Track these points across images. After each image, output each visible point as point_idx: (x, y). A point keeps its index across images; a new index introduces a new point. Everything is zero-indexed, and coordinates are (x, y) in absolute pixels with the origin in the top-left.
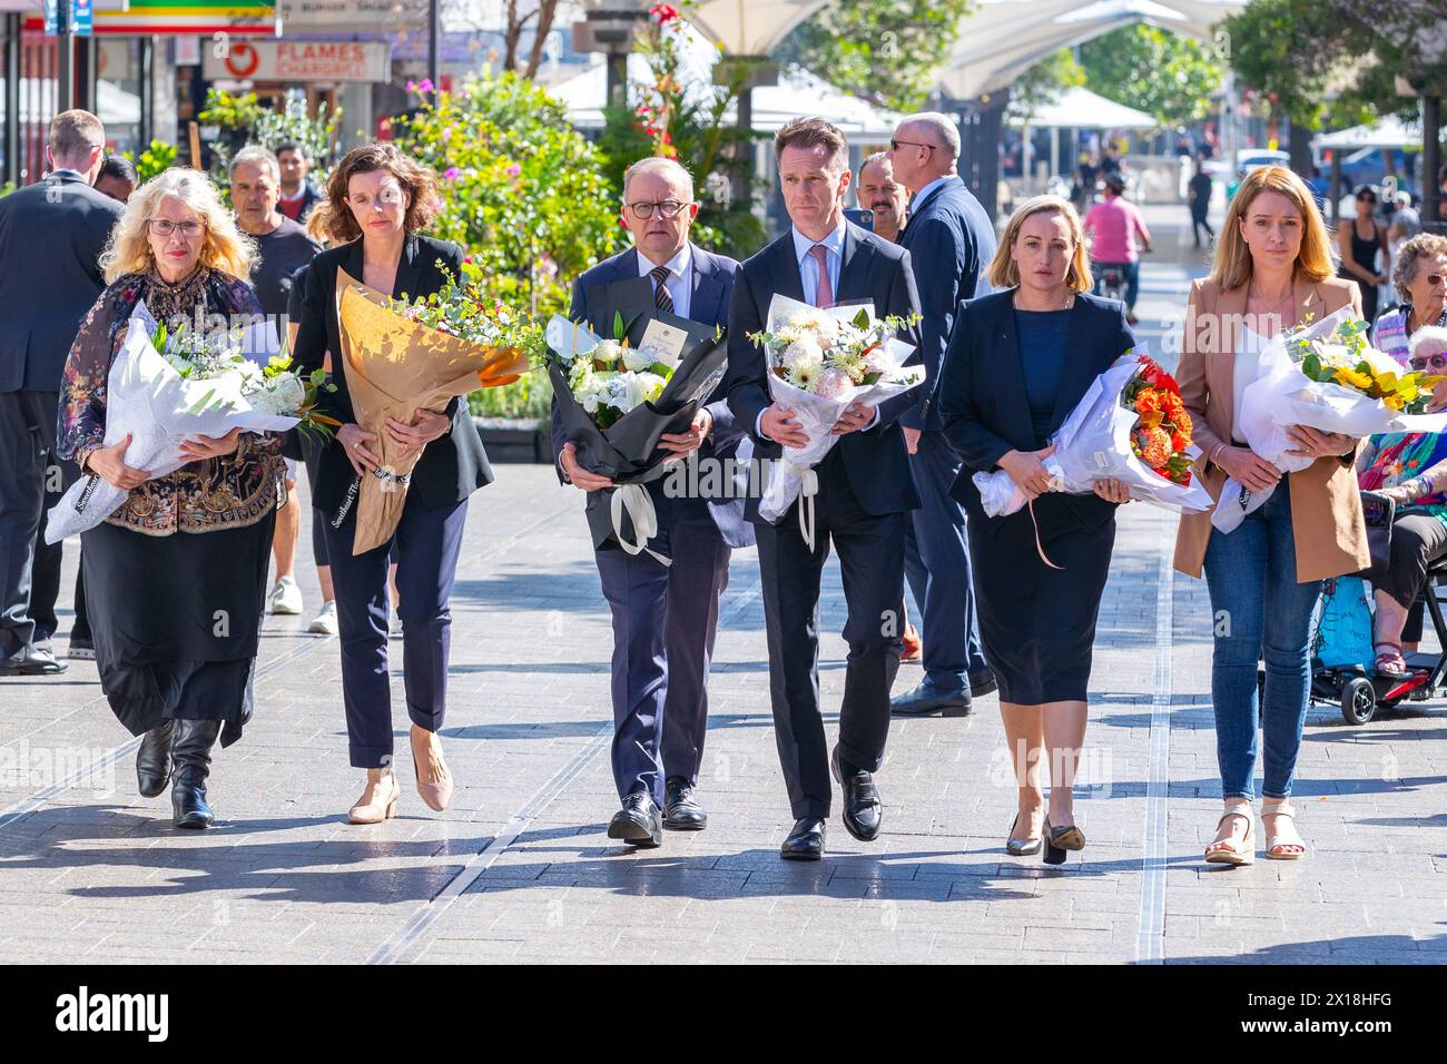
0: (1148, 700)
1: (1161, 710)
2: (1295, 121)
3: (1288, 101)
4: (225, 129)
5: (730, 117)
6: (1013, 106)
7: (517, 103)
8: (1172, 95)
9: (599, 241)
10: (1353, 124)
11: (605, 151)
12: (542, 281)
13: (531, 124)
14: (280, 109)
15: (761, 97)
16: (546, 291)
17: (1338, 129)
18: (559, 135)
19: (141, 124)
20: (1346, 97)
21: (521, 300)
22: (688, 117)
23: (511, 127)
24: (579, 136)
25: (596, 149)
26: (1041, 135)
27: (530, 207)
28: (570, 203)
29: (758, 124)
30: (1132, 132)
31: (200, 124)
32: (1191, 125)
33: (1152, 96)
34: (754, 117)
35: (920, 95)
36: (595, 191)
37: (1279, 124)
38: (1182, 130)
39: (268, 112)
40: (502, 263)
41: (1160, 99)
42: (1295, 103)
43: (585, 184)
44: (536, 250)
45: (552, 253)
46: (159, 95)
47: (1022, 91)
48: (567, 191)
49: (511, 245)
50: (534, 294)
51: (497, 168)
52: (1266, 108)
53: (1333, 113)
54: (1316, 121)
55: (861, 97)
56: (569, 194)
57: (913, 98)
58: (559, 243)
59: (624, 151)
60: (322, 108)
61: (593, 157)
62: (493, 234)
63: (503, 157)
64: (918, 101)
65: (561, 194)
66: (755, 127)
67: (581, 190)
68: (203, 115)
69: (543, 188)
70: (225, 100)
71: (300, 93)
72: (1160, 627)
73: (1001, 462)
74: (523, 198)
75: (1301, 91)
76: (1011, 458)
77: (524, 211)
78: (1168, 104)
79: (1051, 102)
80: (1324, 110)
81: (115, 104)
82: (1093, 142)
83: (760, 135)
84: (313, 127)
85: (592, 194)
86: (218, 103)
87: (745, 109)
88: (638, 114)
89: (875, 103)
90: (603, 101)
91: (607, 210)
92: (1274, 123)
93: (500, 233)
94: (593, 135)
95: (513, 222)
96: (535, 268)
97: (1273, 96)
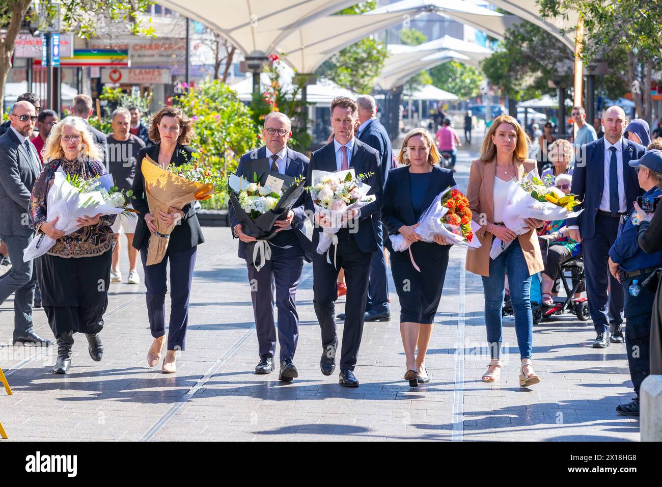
0: (457, 315)
1: (462, 319)
2: (511, 97)
3: (508, 90)
5: (299, 97)
6: (405, 92)
7: (219, 92)
8: (464, 88)
9: (250, 144)
10: (532, 98)
11: (252, 110)
12: (228, 158)
13: (224, 100)
14: (130, 94)
15: (310, 89)
16: (230, 162)
17: (527, 100)
18: (235, 104)
20: (530, 88)
21: (221, 166)
22: (283, 97)
23: (217, 101)
24: (242, 104)
25: (249, 109)
26: (415, 103)
27: (224, 131)
28: (239, 129)
29: (309, 99)
30: (449, 102)
31: (100, 100)
32: (472, 99)
33: (457, 87)
34: (308, 97)
35: (370, 88)
36: (248, 124)
37: (505, 98)
38: (468, 101)
39: (125, 95)
40: (214, 152)
41: (460, 89)
42: (510, 91)
43: (244, 122)
44: (226, 147)
45: (232, 148)
46: (84, 89)
47: (408, 86)
48: (238, 125)
49: (217, 145)
50: (226, 164)
51: (211, 116)
52: (499, 92)
53: (525, 94)
54: (519, 97)
55: (348, 89)
56: (239, 126)
57: (367, 89)
58: (235, 144)
59: (259, 109)
60: (146, 94)
61: (247, 112)
62: (210, 141)
63: (214, 112)
64: (369, 91)
65: (236, 126)
66: (308, 100)
67: (243, 124)
68: (101, 97)
69: (229, 123)
70: (109, 91)
71: (137, 88)
72: (461, 288)
73: (399, 230)
74: (221, 127)
75: (513, 86)
76: (404, 229)
77: (222, 132)
78: (463, 91)
79: (419, 90)
80: (522, 93)
81: (68, 92)
82: (435, 105)
83: (310, 103)
84: (142, 101)
85: (247, 126)
86: (107, 92)
87: (304, 94)
88: (264, 96)
89: (353, 91)
90: (251, 90)
91: (253, 132)
92: (503, 98)
93: (213, 141)
94: (247, 103)
95: (218, 136)
96: (226, 154)
97: (503, 88)
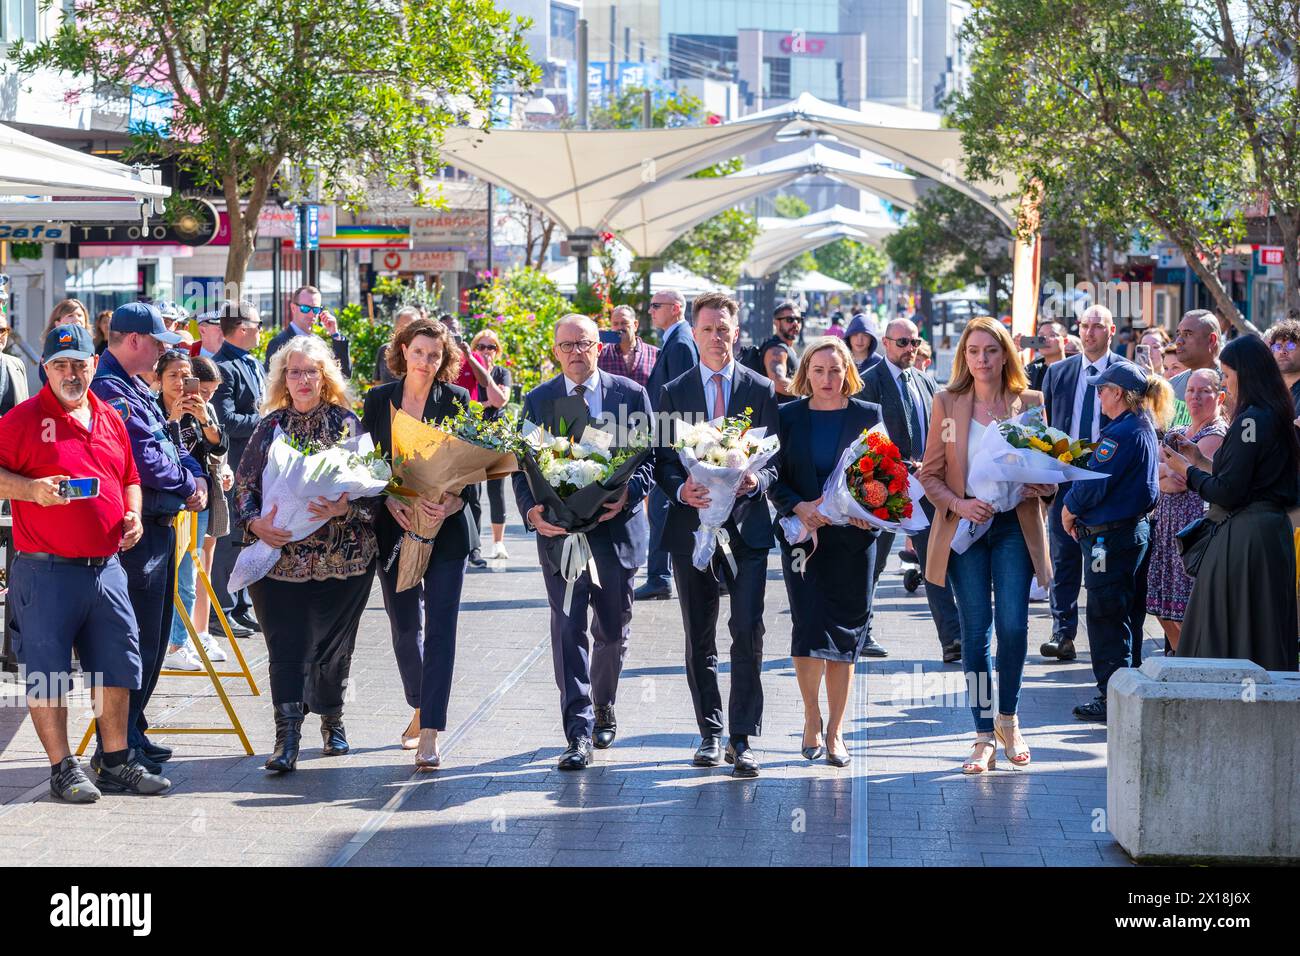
4: (385, 296)
5: (640, 288)
7: (533, 282)
11: (578, 304)
13: (540, 293)
14: (413, 286)
15: (655, 277)
18: (554, 298)
19: (342, 293)
22: (619, 289)
23: (530, 295)
24: (564, 299)
25: (574, 303)
27: (540, 335)
30: (841, 293)
31: (373, 294)
33: (851, 275)
39: (407, 288)
40: (526, 363)
46: (351, 279)
49: (531, 354)
51: (523, 316)
60: (434, 286)
62: (521, 350)
63: (526, 310)
68: (374, 290)
69: (546, 325)
70: (385, 282)
71: (422, 277)
73: (794, 510)
74: (536, 331)
75: (927, 273)
77: (537, 337)
79: (801, 279)
81: (329, 283)
84: (429, 295)
86: (381, 283)
87: (647, 284)
88: (594, 288)
90: (576, 280)
93: (525, 348)
94: (571, 298)
95: (531, 343)
96: (543, 366)
